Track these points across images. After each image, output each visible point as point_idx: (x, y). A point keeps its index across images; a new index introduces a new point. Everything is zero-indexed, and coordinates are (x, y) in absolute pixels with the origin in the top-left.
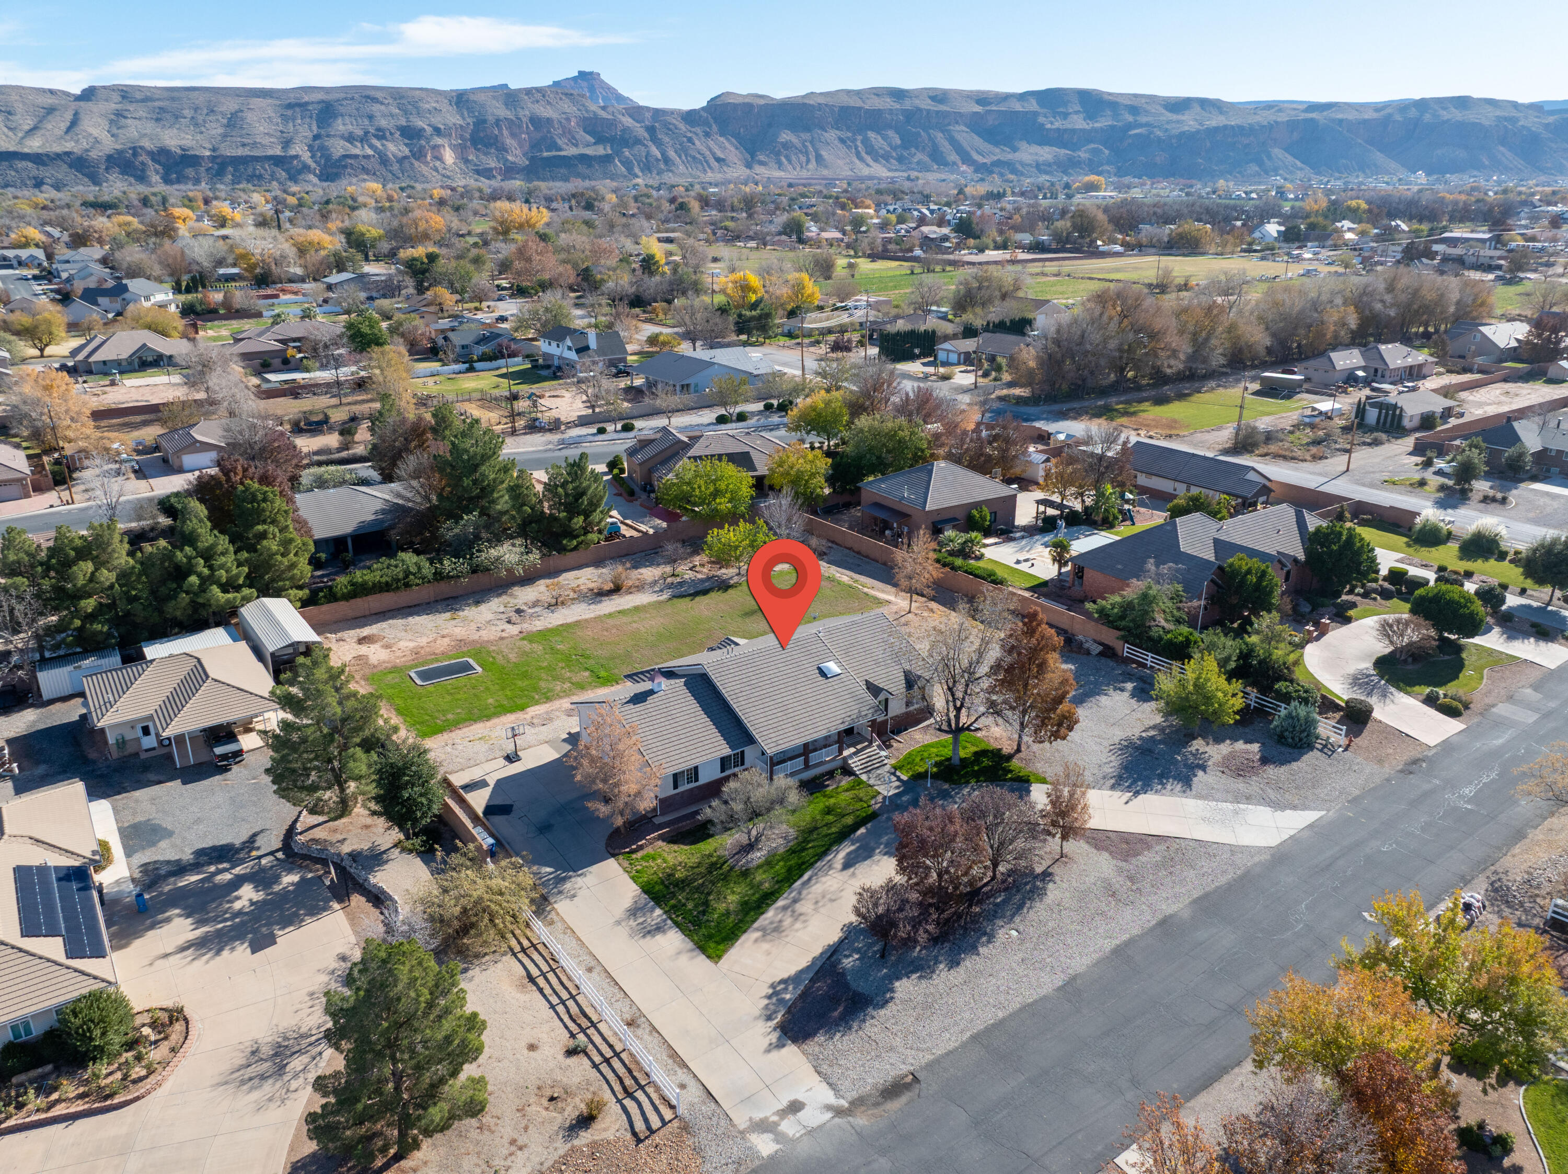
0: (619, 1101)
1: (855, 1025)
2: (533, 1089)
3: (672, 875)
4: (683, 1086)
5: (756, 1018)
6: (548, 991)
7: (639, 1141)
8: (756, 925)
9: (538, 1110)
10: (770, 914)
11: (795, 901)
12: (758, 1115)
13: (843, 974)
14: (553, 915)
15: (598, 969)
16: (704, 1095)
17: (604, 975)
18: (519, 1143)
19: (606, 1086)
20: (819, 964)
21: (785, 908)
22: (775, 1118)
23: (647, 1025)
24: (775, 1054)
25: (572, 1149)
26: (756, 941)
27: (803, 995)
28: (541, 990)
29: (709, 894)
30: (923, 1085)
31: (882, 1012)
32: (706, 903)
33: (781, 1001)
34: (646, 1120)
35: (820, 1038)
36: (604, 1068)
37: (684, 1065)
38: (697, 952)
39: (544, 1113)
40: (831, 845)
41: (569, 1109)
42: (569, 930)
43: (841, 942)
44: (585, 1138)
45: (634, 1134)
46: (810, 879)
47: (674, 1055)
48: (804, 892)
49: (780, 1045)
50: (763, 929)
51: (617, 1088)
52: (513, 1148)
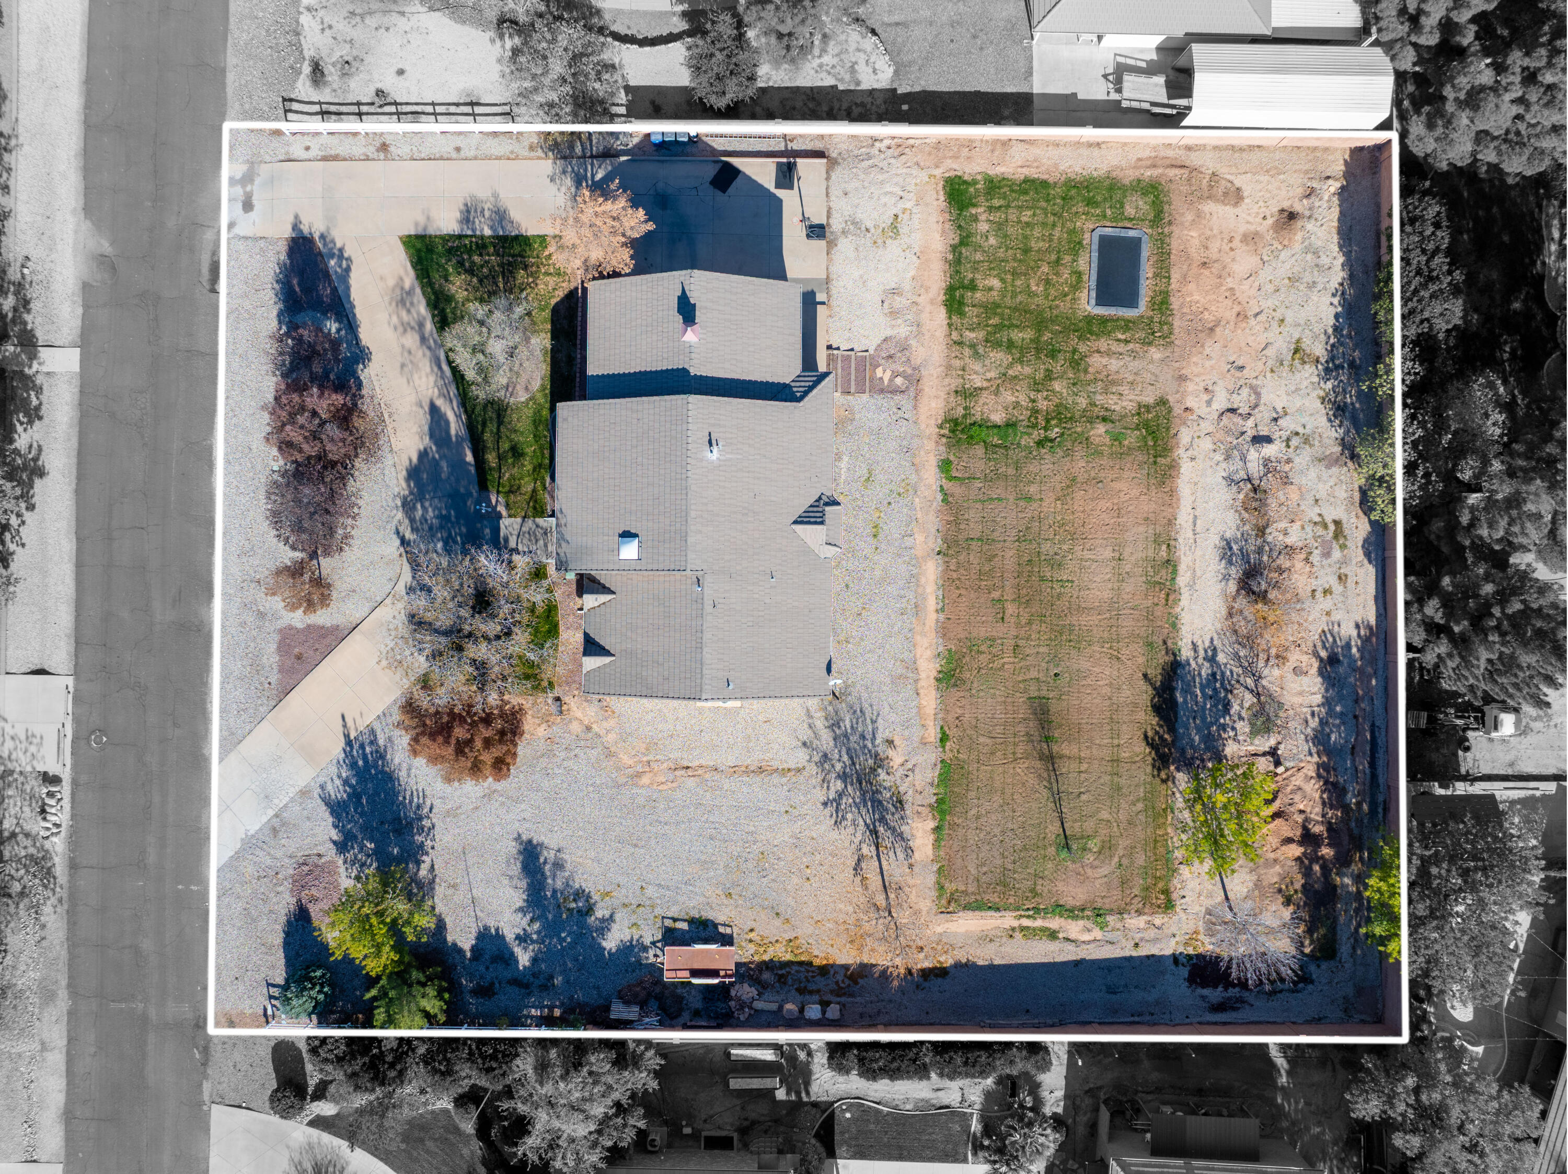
0: (320, 103)
1: (277, 286)
2: (362, 55)
3: (526, 267)
4: (307, 148)
5: (328, 229)
6: (453, 109)
7: (284, 100)
8: (418, 291)
9: (344, 51)
10: (422, 309)
11: (423, 339)
12: (258, 181)
13: (324, 313)
14: (540, 153)
15: (454, 155)
16: (292, 157)
17: (445, 156)
18: (327, 30)
19: (336, 101)
20: (347, 306)
21: (421, 325)
22: (248, 188)
23: (375, 156)
24: (291, 219)
25: (304, 58)
26: (401, 279)
27: (327, 275)
28: (457, 105)
29: (481, 281)
30: (205, 291)
31: (275, 313)
32: (470, 272)
33: (332, 256)
34: (297, 112)
35: (283, 257)
36: (354, 109)
37: (325, 159)
38: (420, 231)
39: (339, 54)
40: (469, 417)
41: (333, 70)
42: (513, 157)
43: (357, 338)
44: (307, 69)
45: (291, 100)
46: (440, 368)
47: (335, 158)
48: (428, 353)
49: (295, 227)
50: (410, 293)
51: (333, 108)
52: (326, 25)
